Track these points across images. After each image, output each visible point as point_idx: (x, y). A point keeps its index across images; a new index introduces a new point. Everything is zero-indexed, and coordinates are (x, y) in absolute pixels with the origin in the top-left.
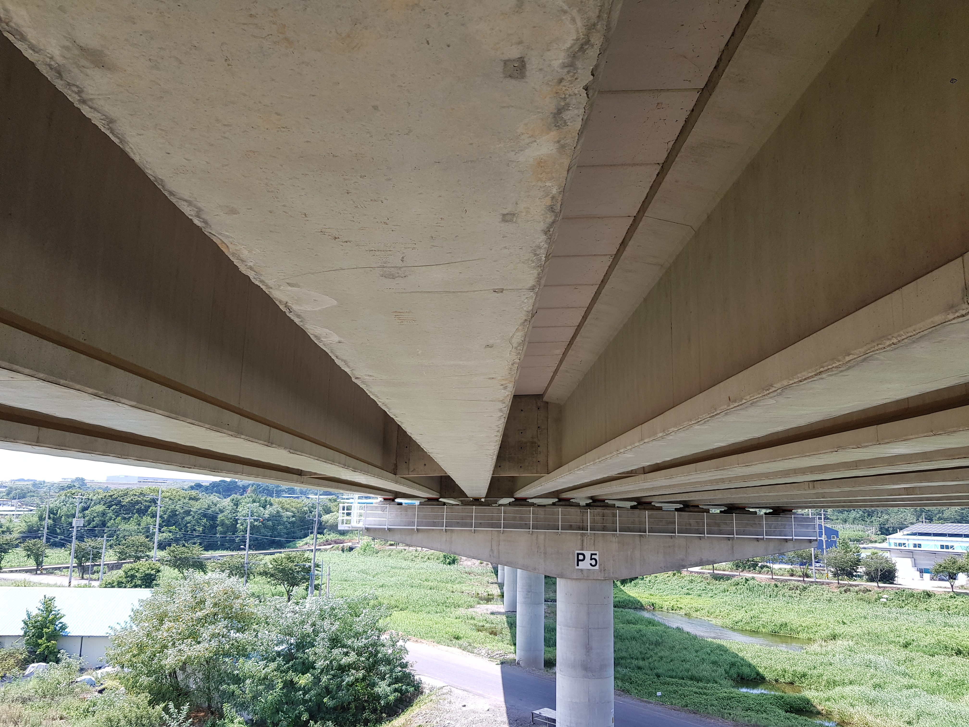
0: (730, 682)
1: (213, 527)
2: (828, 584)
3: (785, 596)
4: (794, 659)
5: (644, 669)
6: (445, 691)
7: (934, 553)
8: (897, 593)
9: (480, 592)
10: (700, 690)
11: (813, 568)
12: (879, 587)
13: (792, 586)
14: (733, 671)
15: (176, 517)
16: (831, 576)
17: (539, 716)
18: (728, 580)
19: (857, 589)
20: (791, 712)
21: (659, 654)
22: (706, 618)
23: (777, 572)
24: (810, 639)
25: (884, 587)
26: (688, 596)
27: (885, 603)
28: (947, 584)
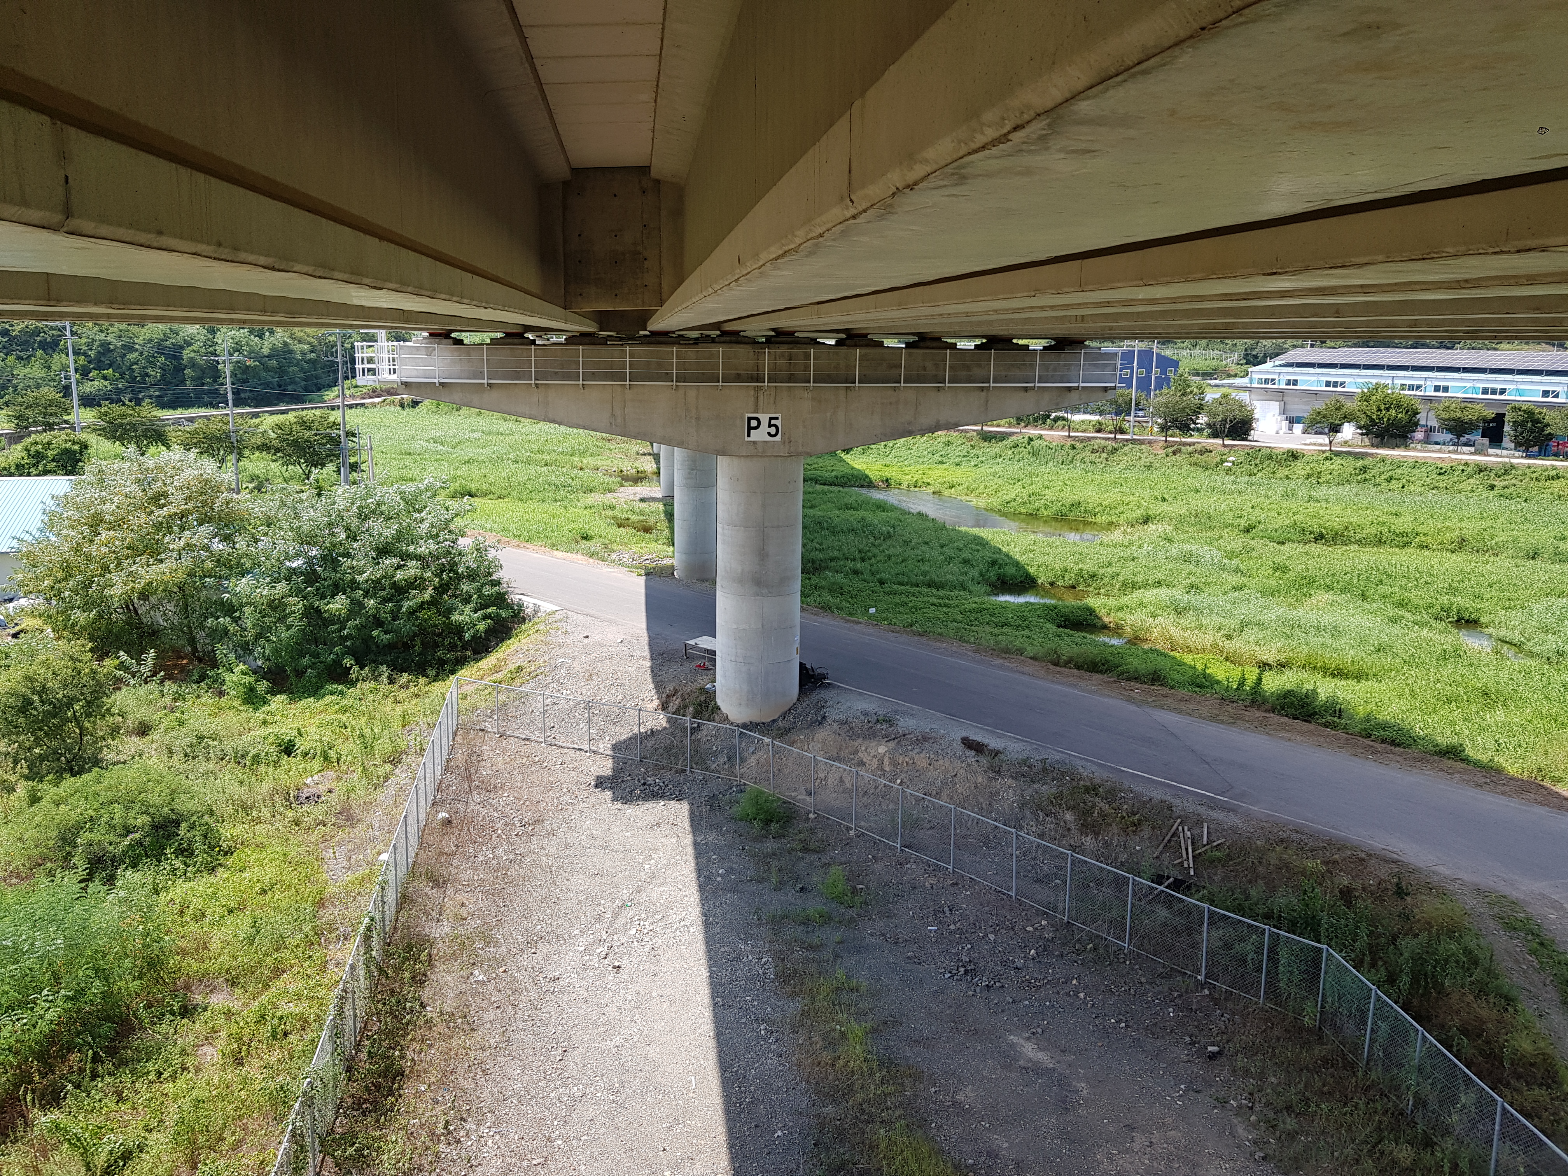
0: (984, 588)
1: (179, 369)
2: (1150, 442)
3: (1084, 462)
4: (1081, 554)
5: (862, 574)
6: (557, 617)
7: (1315, 393)
8: (1248, 454)
9: (624, 469)
10: (940, 601)
11: (1131, 418)
12: (1224, 446)
13: (1096, 447)
14: (992, 575)
15: (111, 354)
16: (1156, 430)
17: (695, 647)
18: (1002, 441)
19: (1191, 449)
20: (1065, 627)
21: (887, 552)
22: (964, 498)
23: (1077, 427)
24: (1111, 524)
25: (1232, 446)
26: (940, 466)
27: (1230, 469)
28: (1324, 439)
